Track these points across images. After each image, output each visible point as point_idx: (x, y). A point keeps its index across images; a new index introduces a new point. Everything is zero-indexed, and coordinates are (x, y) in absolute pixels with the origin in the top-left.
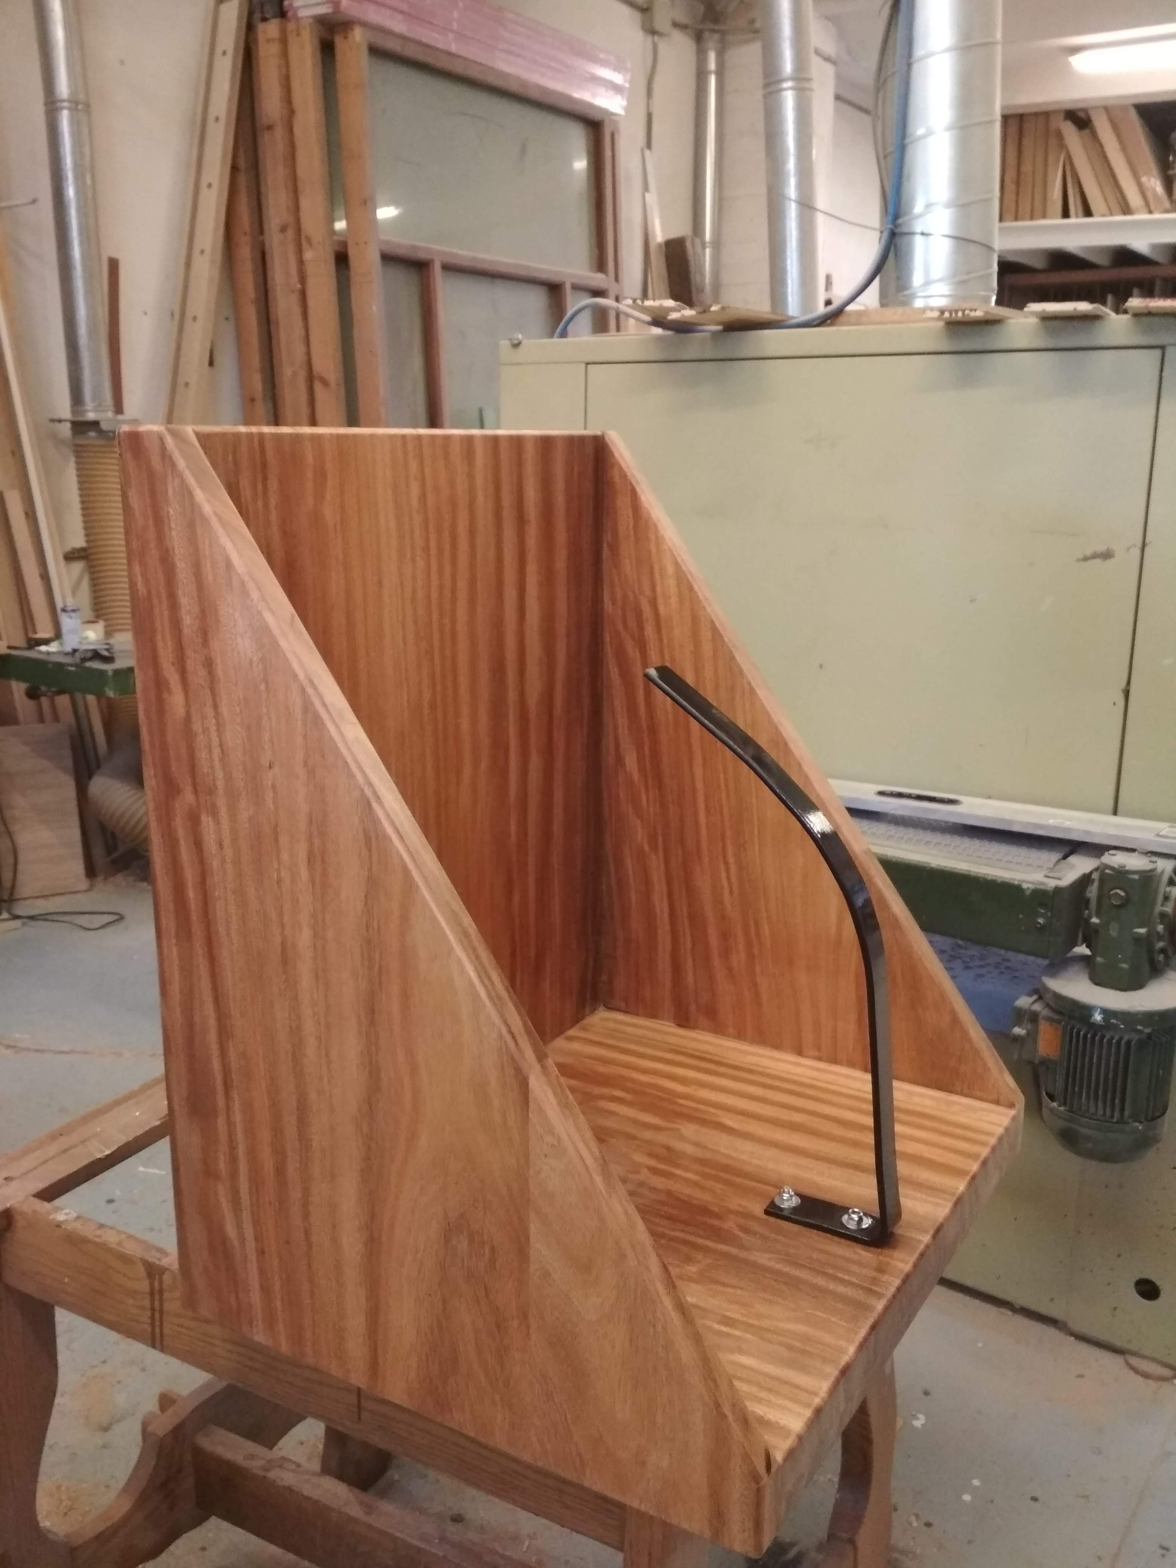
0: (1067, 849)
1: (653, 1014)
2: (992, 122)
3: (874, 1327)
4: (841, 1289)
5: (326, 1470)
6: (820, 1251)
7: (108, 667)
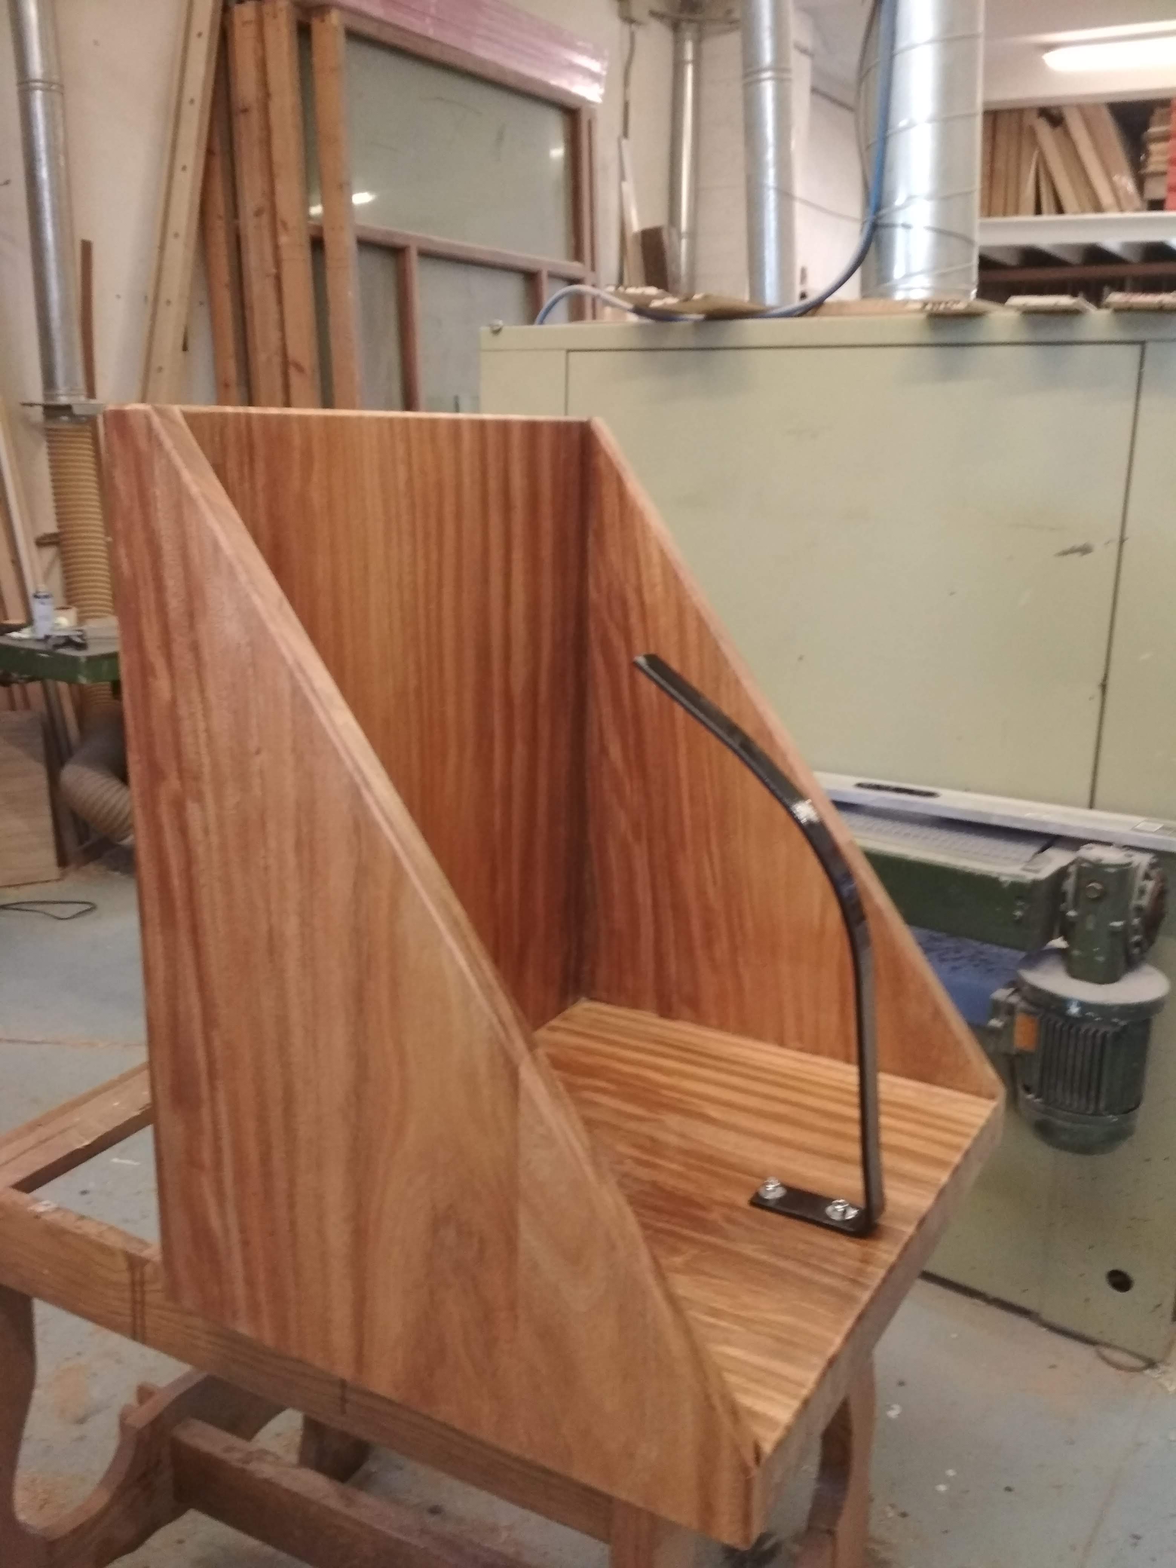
0: (1044, 842)
1: (635, 1004)
2: (972, 116)
3: (860, 1318)
4: (827, 1280)
5: (304, 1461)
6: (807, 1242)
7: (81, 654)
